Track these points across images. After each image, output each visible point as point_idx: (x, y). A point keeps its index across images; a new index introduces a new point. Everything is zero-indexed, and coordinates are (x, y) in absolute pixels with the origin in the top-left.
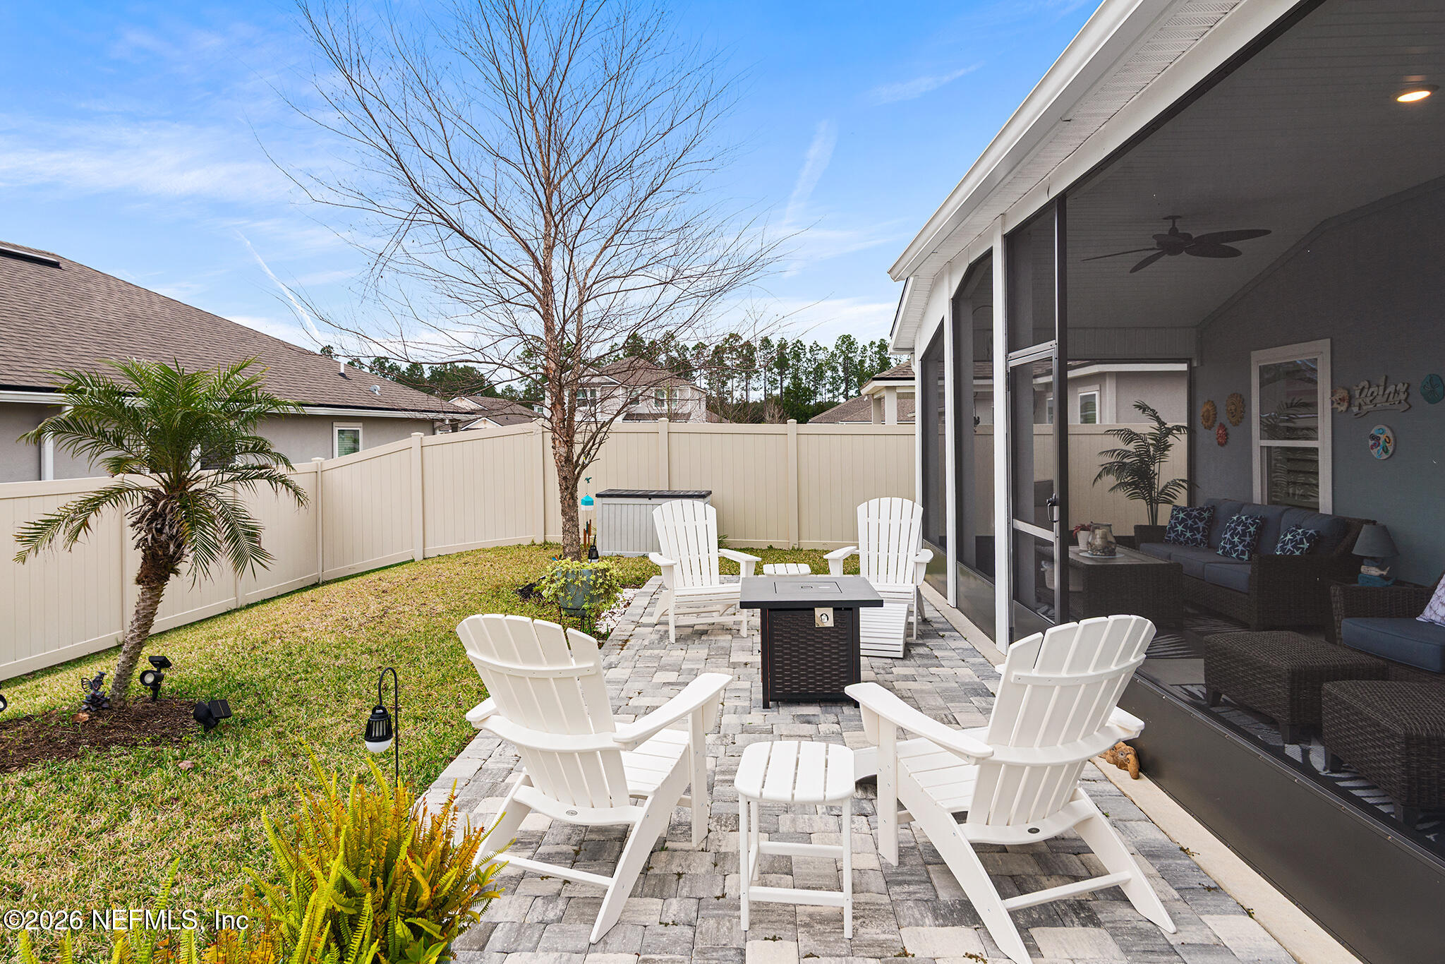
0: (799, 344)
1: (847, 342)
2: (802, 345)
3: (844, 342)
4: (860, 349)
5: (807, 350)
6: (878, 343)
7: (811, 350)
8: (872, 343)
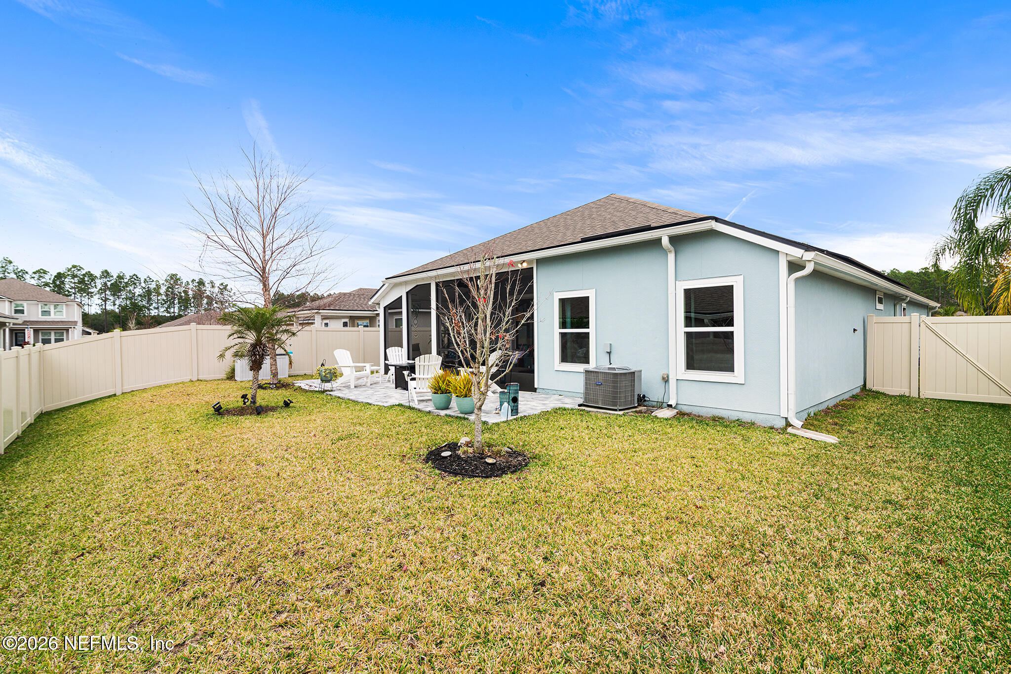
0: (135, 277)
1: (174, 279)
2: (137, 278)
3: (172, 278)
4: (184, 283)
5: (142, 281)
6: (197, 281)
7: (145, 281)
8: (193, 281)
